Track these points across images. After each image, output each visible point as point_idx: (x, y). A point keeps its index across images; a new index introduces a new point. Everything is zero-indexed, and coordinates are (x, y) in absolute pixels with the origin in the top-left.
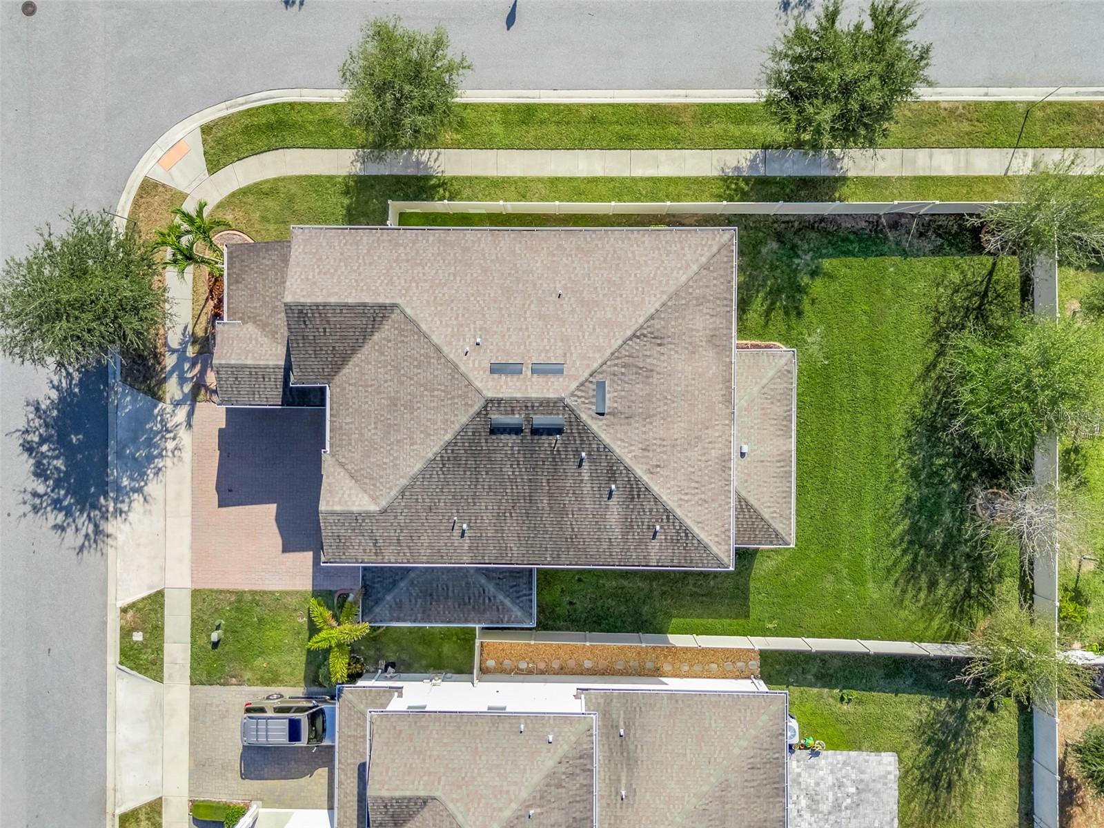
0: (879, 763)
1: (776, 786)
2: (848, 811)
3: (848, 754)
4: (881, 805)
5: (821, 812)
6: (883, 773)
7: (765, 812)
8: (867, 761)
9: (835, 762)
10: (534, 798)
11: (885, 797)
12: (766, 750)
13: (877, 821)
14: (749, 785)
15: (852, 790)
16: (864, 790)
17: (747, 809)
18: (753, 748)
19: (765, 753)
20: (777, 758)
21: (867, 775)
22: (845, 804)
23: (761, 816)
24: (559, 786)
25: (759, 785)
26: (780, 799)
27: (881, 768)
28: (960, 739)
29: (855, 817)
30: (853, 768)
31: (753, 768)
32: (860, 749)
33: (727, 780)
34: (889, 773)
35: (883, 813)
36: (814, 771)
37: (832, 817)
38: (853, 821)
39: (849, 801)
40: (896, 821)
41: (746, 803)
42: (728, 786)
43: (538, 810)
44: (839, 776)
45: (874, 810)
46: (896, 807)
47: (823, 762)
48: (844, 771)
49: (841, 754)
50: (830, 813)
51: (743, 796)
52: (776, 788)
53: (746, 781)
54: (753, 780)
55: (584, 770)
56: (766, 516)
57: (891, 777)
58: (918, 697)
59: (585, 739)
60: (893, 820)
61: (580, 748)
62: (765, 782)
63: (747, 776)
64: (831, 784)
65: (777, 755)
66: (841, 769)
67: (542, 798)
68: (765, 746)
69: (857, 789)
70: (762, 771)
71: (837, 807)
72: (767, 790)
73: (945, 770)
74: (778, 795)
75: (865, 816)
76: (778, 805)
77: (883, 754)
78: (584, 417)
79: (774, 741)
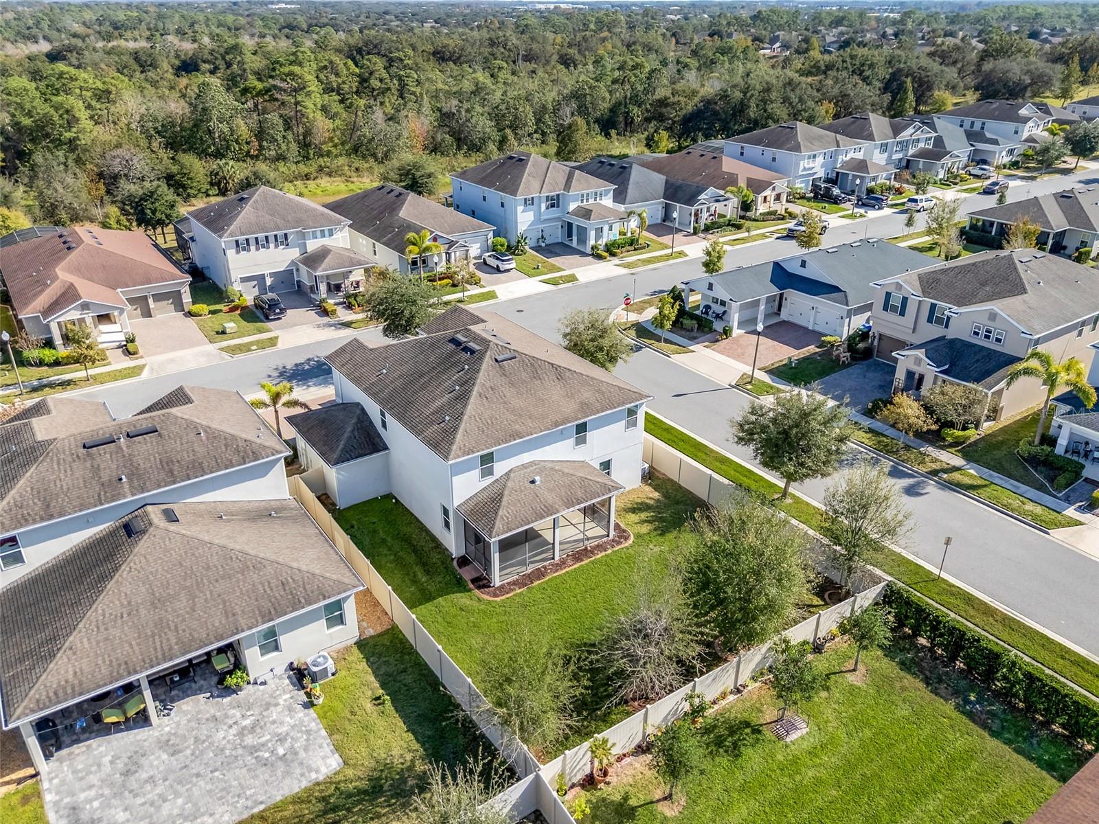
0: (324, 758)
1: (272, 610)
2: (254, 761)
3: (319, 730)
4: (275, 784)
5: (242, 741)
6: (314, 766)
7: (243, 611)
8: (321, 747)
9: (306, 724)
10: (214, 433)
11: (287, 781)
12: (305, 589)
13: (253, 790)
14: (266, 587)
15: (281, 751)
16: (286, 761)
17: (242, 594)
18: (303, 578)
19: (301, 589)
20: (300, 602)
21: (304, 755)
22: (260, 754)
23: (238, 610)
24: (226, 446)
25: (269, 596)
26: (260, 621)
27: (320, 762)
28: (394, 801)
29: (249, 770)
30: (307, 740)
31: (283, 584)
32: (330, 735)
33: (265, 567)
34: (317, 771)
35: (266, 791)
36: (287, 713)
37: (240, 751)
38: (244, 770)
39: (267, 755)
40: (262, 807)
41: (247, 591)
42: (260, 570)
43: (204, 438)
44: (292, 734)
45: (267, 781)
46: (279, 798)
47: (301, 715)
48: (299, 735)
49: (317, 724)
50: (244, 747)
51: (254, 585)
52: (270, 612)
53: (269, 583)
54: (272, 589)
55: (243, 458)
56: (500, 513)
57: (313, 776)
58: (416, 746)
59: (269, 451)
60: (262, 803)
61: (261, 450)
62: (273, 600)
63: (274, 582)
64: (280, 731)
65: (303, 601)
66: (301, 731)
67: (215, 437)
68: (308, 587)
69: (285, 755)
70: (282, 593)
71: (253, 750)
72: (266, 605)
73: (349, 810)
74: (263, 617)
75: (255, 777)
76: (253, 620)
77: (337, 756)
78: (488, 353)
79: (316, 593)
